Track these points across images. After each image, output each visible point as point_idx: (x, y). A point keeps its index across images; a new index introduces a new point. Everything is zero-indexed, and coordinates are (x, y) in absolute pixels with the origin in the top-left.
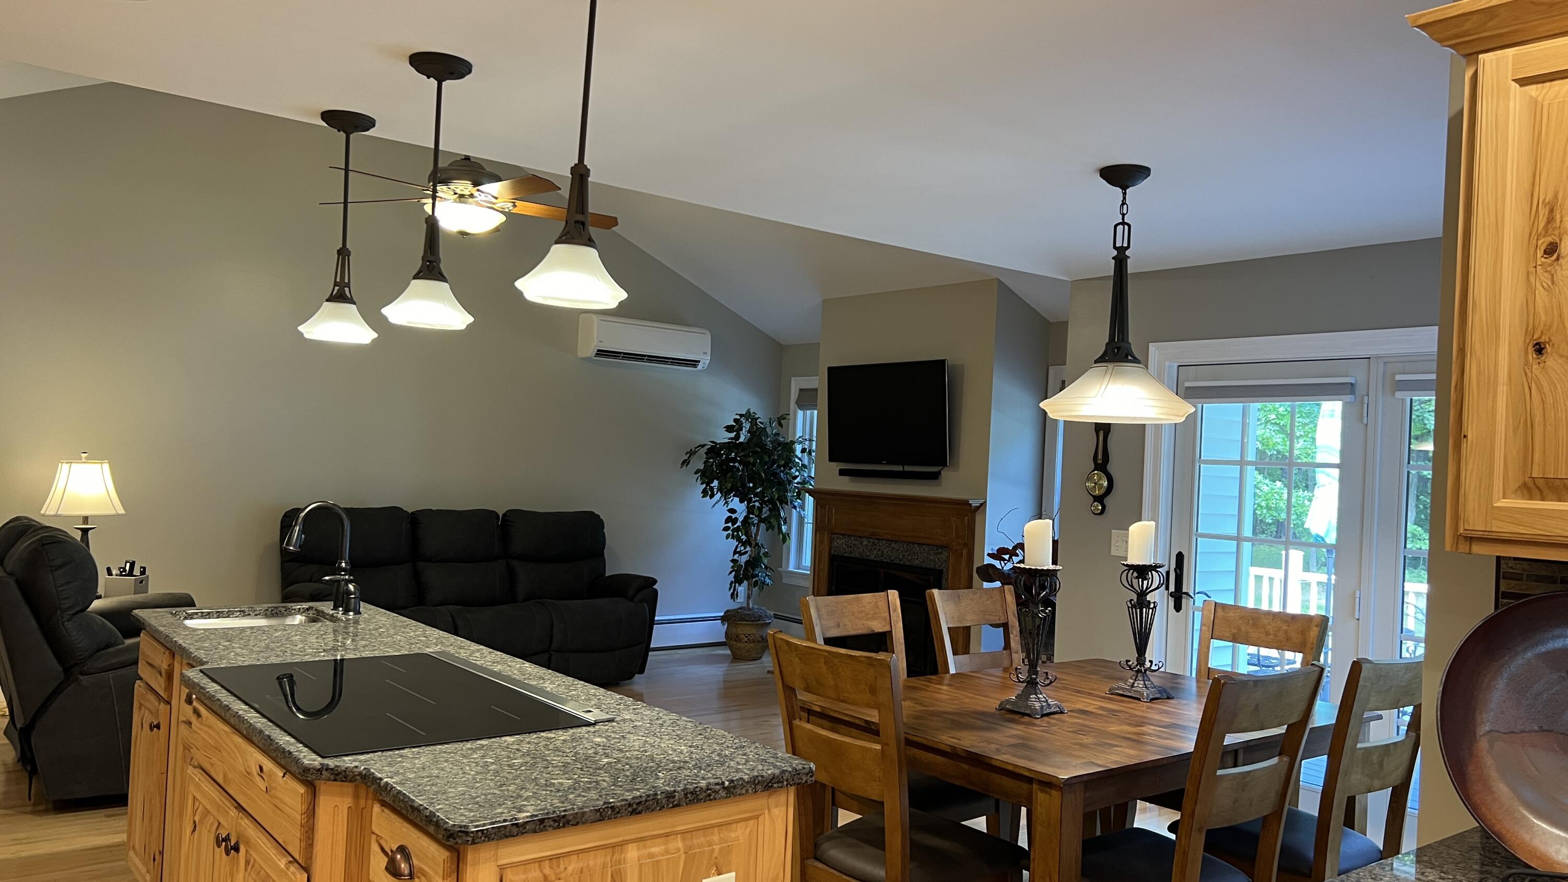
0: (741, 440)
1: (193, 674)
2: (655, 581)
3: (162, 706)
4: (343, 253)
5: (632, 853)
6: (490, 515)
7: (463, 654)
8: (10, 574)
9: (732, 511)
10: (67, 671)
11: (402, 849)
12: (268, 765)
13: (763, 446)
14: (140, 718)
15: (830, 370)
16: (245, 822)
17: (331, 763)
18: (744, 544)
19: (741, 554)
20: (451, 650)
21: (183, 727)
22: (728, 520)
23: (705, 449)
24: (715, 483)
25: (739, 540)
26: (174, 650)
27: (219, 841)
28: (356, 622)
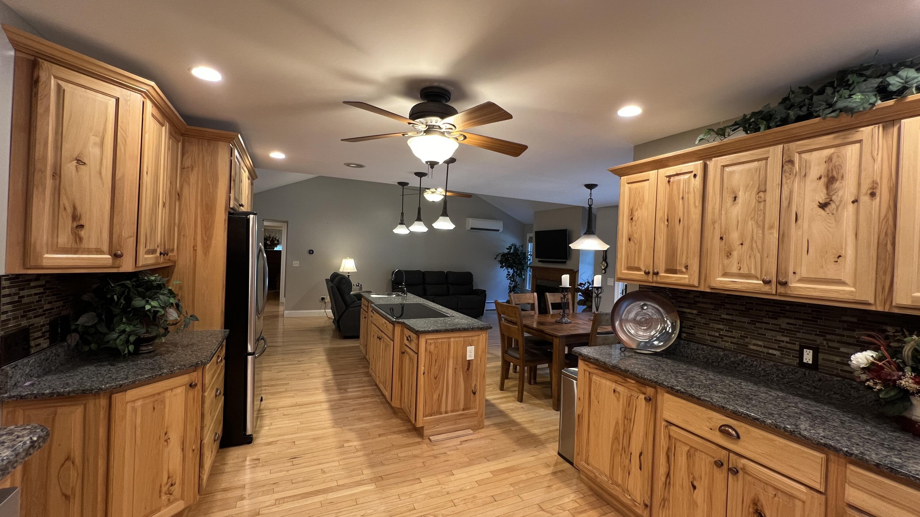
0: (511, 252)
1: (373, 305)
2: (486, 291)
3: (367, 313)
4: (402, 213)
5: (452, 340)
6: (443, 272)
7: (427, 304)
8: (335, 285)
9: (509, 272)
10: (346, 307)
11: (409, 336)
12: (386, 322)
13: (517, 254)
14: (362, 316)
15: (536, 232)
16: (382, 334)
17: (397, 320)
18: (512, 281)
19: (511, 284)
20: (425, 303)
21: (371, 317)
22: (508, 274)
23: (501, 255)
24: (504, 264)
25: (511, 280)
26: (369, 301)
27: (378, 337)
28: (406, 297)
